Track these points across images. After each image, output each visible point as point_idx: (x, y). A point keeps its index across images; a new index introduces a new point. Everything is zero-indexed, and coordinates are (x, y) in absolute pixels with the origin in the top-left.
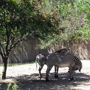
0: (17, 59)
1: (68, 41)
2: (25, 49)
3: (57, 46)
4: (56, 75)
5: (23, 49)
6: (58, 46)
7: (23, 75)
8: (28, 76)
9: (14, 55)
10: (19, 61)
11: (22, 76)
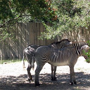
0: (14, 54)
1: (87, 28)
2: (25, 39)
3: (71, 35)
4: (53, 77)
5: (22, 39)
6: (73, 35)
7: (8, 76)
8: (15, 77)
9: (10, 48)
10: (17, 56)
11: (6, 77)
